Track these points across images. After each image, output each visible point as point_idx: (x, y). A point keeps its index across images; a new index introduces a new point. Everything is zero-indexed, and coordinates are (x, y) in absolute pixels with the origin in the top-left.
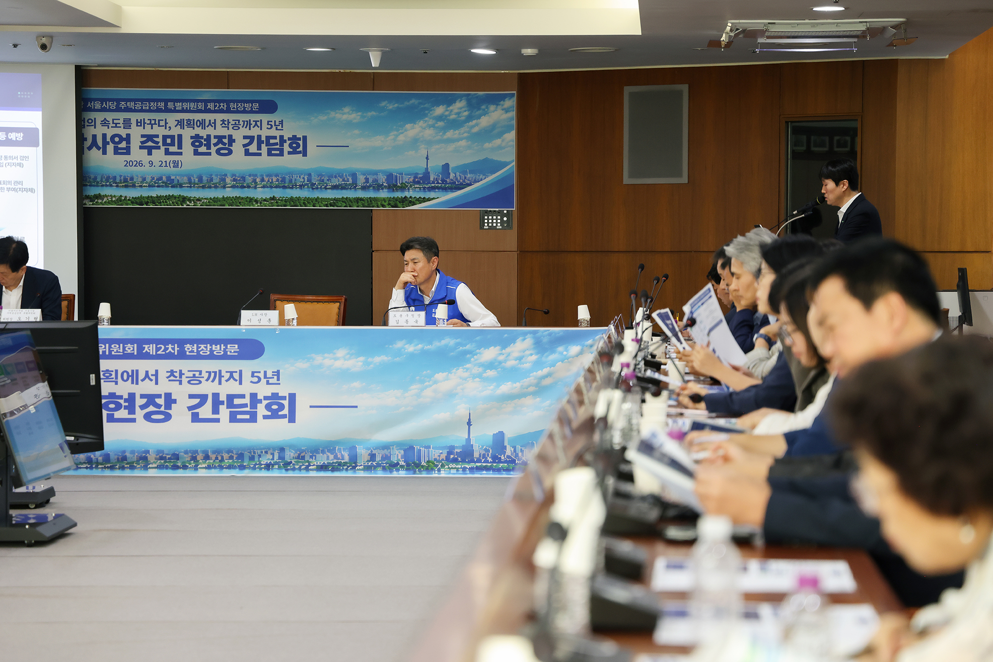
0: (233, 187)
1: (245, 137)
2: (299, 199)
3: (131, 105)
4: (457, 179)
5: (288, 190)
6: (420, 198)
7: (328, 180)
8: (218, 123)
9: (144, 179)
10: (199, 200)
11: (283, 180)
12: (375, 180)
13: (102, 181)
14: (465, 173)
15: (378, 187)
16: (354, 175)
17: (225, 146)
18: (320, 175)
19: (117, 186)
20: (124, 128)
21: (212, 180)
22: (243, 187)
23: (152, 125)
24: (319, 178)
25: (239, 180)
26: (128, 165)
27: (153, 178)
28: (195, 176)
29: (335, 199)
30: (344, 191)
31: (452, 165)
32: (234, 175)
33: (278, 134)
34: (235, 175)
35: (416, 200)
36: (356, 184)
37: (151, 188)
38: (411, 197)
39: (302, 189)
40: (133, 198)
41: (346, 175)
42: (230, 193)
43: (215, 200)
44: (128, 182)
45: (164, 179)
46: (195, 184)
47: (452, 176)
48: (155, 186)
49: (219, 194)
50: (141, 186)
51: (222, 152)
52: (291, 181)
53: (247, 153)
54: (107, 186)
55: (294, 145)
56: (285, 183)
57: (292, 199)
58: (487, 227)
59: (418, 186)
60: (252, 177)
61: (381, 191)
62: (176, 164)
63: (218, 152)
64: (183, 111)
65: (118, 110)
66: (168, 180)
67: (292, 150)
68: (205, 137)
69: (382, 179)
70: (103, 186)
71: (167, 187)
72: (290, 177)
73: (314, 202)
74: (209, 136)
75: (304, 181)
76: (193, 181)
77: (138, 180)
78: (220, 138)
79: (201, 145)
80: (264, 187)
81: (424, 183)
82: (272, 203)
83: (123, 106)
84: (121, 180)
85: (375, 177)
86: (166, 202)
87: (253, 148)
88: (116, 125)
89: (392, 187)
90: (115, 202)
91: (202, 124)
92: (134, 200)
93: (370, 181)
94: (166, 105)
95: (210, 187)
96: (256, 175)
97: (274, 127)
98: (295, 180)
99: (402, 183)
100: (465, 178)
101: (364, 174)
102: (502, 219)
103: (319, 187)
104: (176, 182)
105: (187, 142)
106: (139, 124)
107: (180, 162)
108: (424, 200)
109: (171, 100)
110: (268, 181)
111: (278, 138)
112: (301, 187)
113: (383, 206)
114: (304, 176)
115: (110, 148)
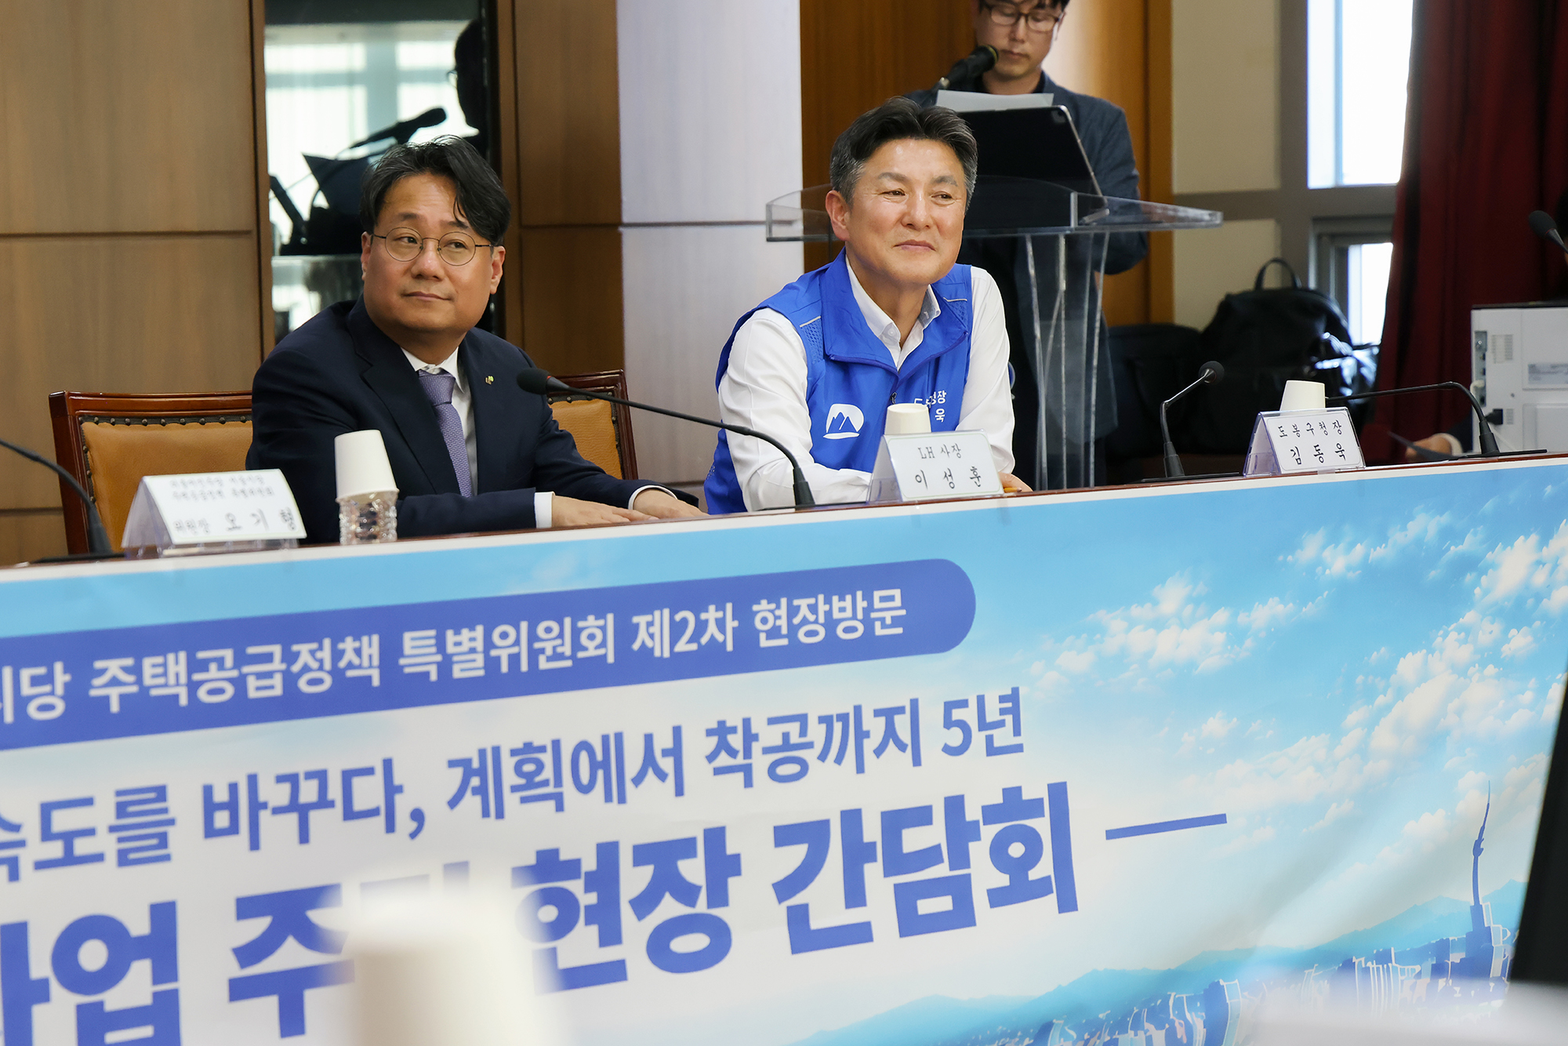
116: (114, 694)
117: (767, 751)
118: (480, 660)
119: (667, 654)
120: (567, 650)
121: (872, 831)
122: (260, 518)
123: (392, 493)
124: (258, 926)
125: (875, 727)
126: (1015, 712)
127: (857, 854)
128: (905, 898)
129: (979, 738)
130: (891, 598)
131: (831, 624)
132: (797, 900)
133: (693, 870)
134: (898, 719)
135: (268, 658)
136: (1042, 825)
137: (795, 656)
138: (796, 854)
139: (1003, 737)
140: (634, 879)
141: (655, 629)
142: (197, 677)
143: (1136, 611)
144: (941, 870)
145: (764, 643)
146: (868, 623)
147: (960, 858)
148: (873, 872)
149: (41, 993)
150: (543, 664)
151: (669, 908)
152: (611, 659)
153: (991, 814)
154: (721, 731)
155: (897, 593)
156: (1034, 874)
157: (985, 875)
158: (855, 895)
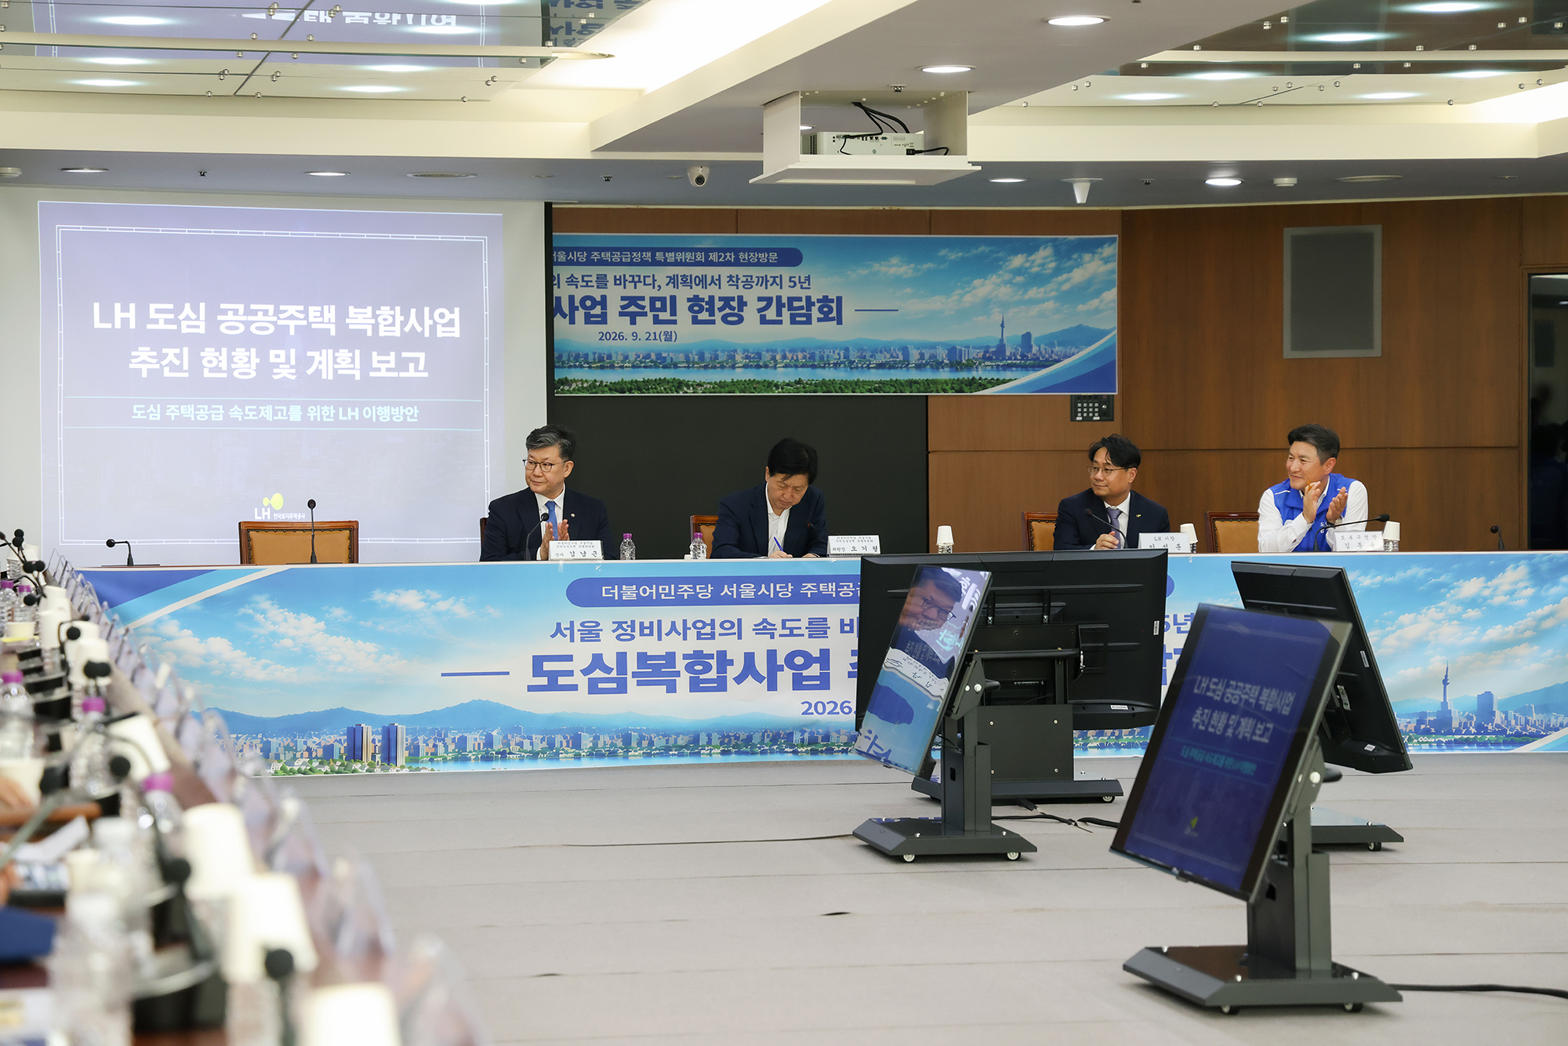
0: (745, 366)
1: (760, 299)
2: (833, 382)
3: (607, 256)
4: (1041, 353)
5: (819, 371)
6: (992, 379)
7: (871, 357)
8: (724, 280)
9: (626, 358)
10: (700, 385)
11: (812, 357)
12: (933, 356)
13: (569, 360)
14: (1052, 345)
15: (937, 365)
16: (905, 350)
17: (733, 311)
18: (861, 350)
19: (590, 367)
20: (598, 287)
21: (716, 357)
22: (758, 367)
23: (635, 283)
24: (859, 354)
25: (754, 358)
26: (604, 338)
27: (639, 356)
28: (694, 353)
29: (880, 382)
30: (892, 371)
31: (1035, 335)
32: (745, 351)
33: (803, 294)
34: (748, 351)
35: (988, 383)
36: (908, 361)
37: (636, 369)
38: (980, 379)
39: (836, 368)
40: (611, 383)
41: (894, 349)
42: (741, 375)
43: (722, 385)
44: (604, 362)
45: (653, 357)
46: (694, 363)
47: (1035, 349)
48: (640, 367)
49: (726, 376)
50: (622, 367)
51: (729, 319)
52: (822, 358)
53: (764, 321)
54: (575, 367)
55: (826, 309)
56: (814, 361)
57: (824, 383)
58: (1081, 418)
59: (989, 363)
60: (771, 354)
61: (941, 370)
62: (668, 337)
63: (724, 319)
64: (676, 264)
65: (590, 262)
66: (657, 359)
67: (822, 316)
68: (707, 299)
69: (942, 354)
70: (570, 367)
71: (656, 367)
72: (820, 352)
73: (854, 386)
74: (712, 298)
75: (839, 359)
76: (691, 359)
77: (617, 359)
78: (727, 301)
79: (701, 310)
80: (786, 366)
81: (997, 359)
82: (797, 388)
83: (596, 258)
84: (594, 359)
85: (932, 351)
86: (656, 388)
87: (771, 314)
88: (587, 284)
89: (956, 365)
90: (587, 390)
91: (702, 281)
92: (613, 387)
93: (927, 357)
94: (653, 256)
95: (714, 367)
96: (775, 351)
97: (798, 285)
98: (828, 356)
99: (968, 360)
100: (1052, 352)
101: (918, 348)
102: (1100, 407)
103: (860, 365)
104: (668, 361)
105: (682, 306)
106: (618, 282)
107: (673, 333)
108: (998, 382)
109: (660, 250)
110: (792, 358)
111: (804, 299)
112: (836, 365)
113: (945, 391)
114: (840, 351)
115: (580, 315)
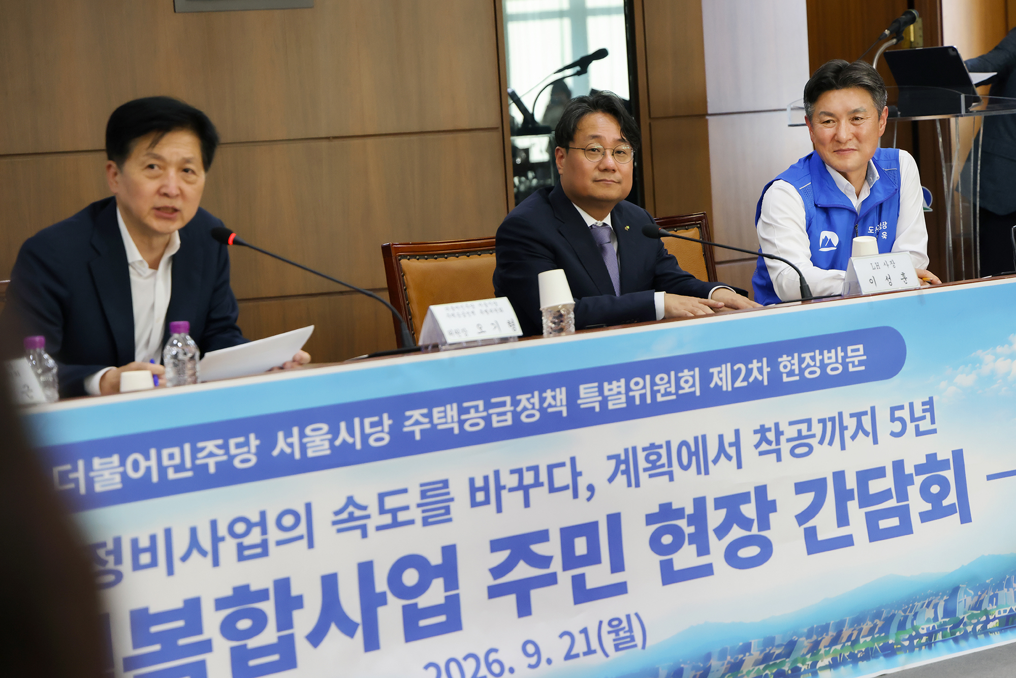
116: (417, 429)
117: (789, 440)
118: (623, 398)
119: (730, 389)
120: (673, 390)
121: (851, 483)
122: (496, 325)
123: (571, 304)
124: (502, 556)
125: (851, 424)
126: (931, 410)
127: (843, 496)
128: (872, 520)
129: (911, 427)
130: (858, 350)
131: (823, 366)
132: (810, 524)
133: (749, 510)
134: (864, 418)
135: (503, 404)
136: (949, 474)
137: (804, 386)
138: (808, 498)
139: (925, 425)
140: (715, 518)
141: (723, 375)
142: (463, 417)
143: (999, 349)
144: (892, 503)
145: (785, 379)
146: (845, 365)
147: (903, 495)
148: (853, 506)
149: (382, 600)
150: (660, 398)
151: (737, 532)
152: (698, 393)
153: (919, 469)
154: (762, 431)
155: (861, 347)
156: (946, 503)
157: (917, 504)
158: (843, 519)
